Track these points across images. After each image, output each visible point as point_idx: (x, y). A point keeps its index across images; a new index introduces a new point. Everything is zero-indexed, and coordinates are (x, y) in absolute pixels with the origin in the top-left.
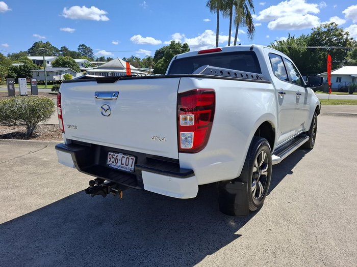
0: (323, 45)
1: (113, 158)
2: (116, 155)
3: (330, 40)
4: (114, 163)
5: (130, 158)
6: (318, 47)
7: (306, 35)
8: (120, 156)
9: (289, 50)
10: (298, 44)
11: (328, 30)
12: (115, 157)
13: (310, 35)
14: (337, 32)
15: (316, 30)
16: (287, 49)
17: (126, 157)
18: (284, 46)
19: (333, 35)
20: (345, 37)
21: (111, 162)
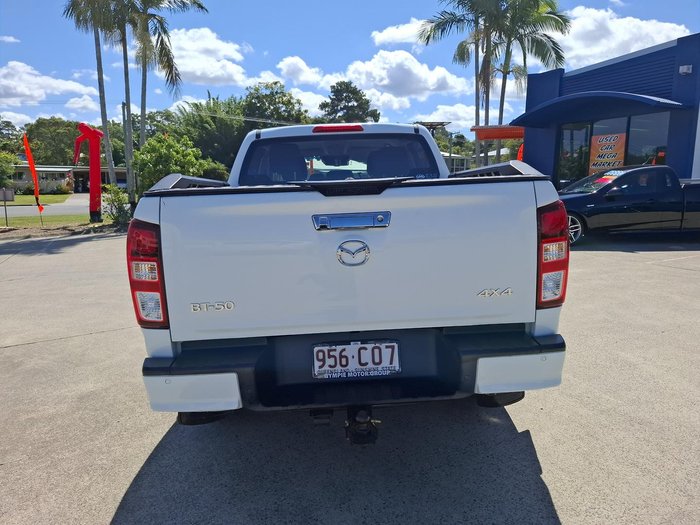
0: (268, 117)
1: (330, 357)
2: (339, 348)
3: (277, 110)
4: (339, 368)
5: (383, 346)
6: (260, 120)
7: (238, 98)
8: (352, 349)
9: (214, 122)
10: (227, 112)
11: (272, 93)
12: (337, 354)
13: (244, 98)
14: (285, 99)
15: (252, 91)
16: (209, 119)
17: (370, 346)
18: (203, 114)
19: (279, 102)
20: (297, 107)
21: (326, 368)
